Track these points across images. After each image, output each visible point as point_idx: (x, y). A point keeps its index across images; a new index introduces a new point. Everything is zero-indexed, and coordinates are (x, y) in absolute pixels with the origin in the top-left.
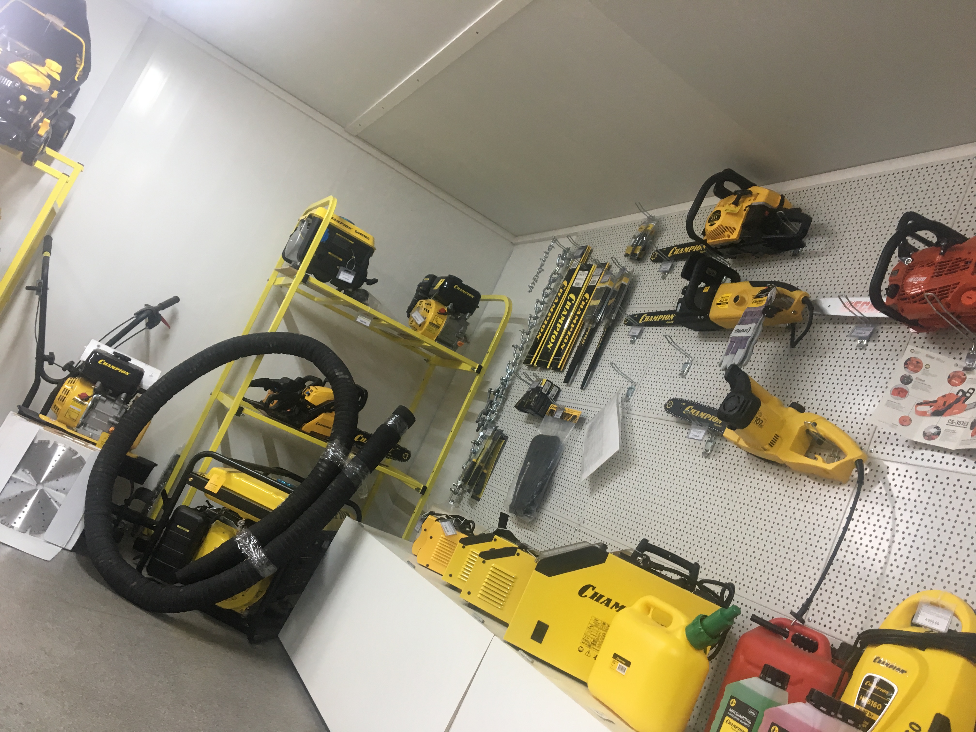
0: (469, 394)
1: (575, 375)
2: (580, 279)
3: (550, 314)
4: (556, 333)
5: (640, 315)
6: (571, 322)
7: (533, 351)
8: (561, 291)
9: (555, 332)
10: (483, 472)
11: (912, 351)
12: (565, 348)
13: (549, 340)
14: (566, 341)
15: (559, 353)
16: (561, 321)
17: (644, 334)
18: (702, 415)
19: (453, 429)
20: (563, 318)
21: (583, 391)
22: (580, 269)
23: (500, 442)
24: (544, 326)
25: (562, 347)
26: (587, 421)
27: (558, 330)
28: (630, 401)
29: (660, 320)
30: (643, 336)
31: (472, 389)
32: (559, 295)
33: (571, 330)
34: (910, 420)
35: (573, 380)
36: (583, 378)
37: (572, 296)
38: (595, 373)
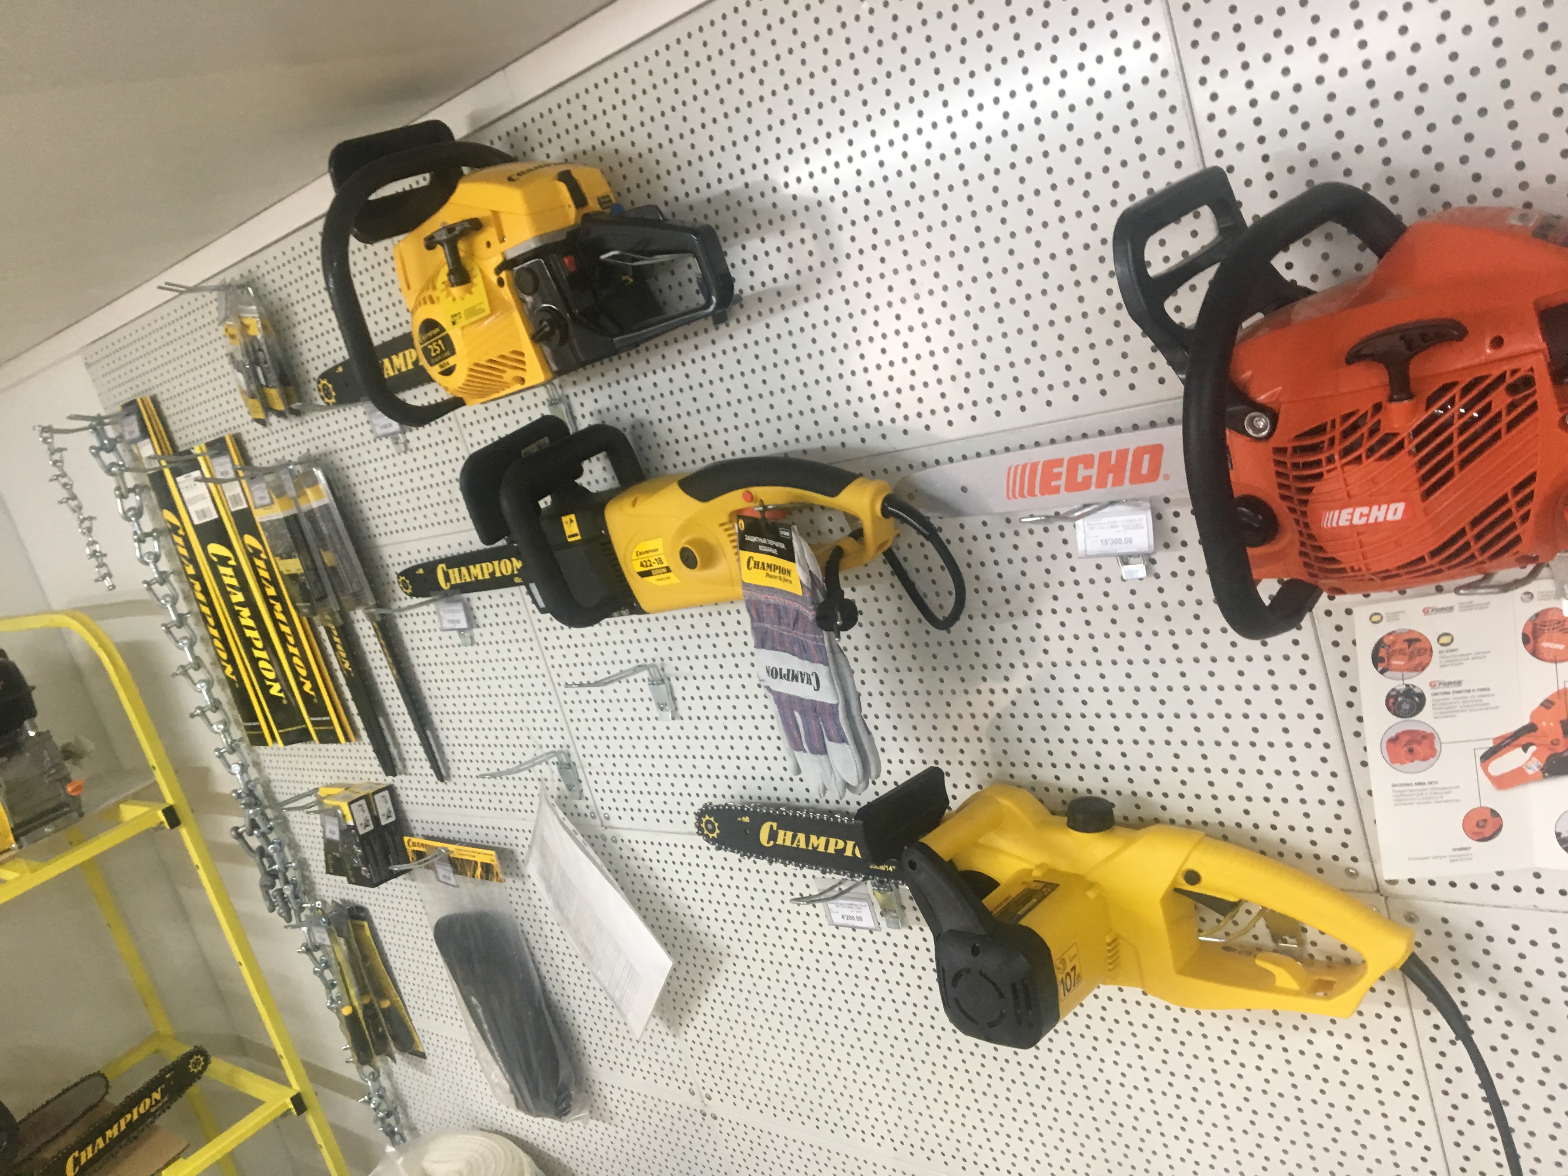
0: (202, 873)
1: (397, 745)
2: (195, 500)
3: (206, 610)
4: (264, 655)
5: (430, 567)
6: (276, 622)
7: (248, 713)
8: (179, 540)
9: (257, 654)
10: (384, 1011)
11: (1376, 619)
12: (315, 687)
13: (261, 678)
14: (303, 672)
15: (316, 707)
16: (246, 621)
17: (479, 614)
18: (818, 842)
19: (239, 957)
20: (245, 612)
21: (450, 785)
22: (176, 473)
23: (358, 929)
24: (218, 643)
25: (307, 687)
26: (521, 858)
27: (259, 644)
28: (586, 793)
29: (493, 574)
30: (481, 620)
31: (196, 859)
32: (184, 552)
33: (291, 640)
34: (1494, 813)
35: (403, 760)
36: (421, 749)
37: (215, 549)
38: (442, 735)
